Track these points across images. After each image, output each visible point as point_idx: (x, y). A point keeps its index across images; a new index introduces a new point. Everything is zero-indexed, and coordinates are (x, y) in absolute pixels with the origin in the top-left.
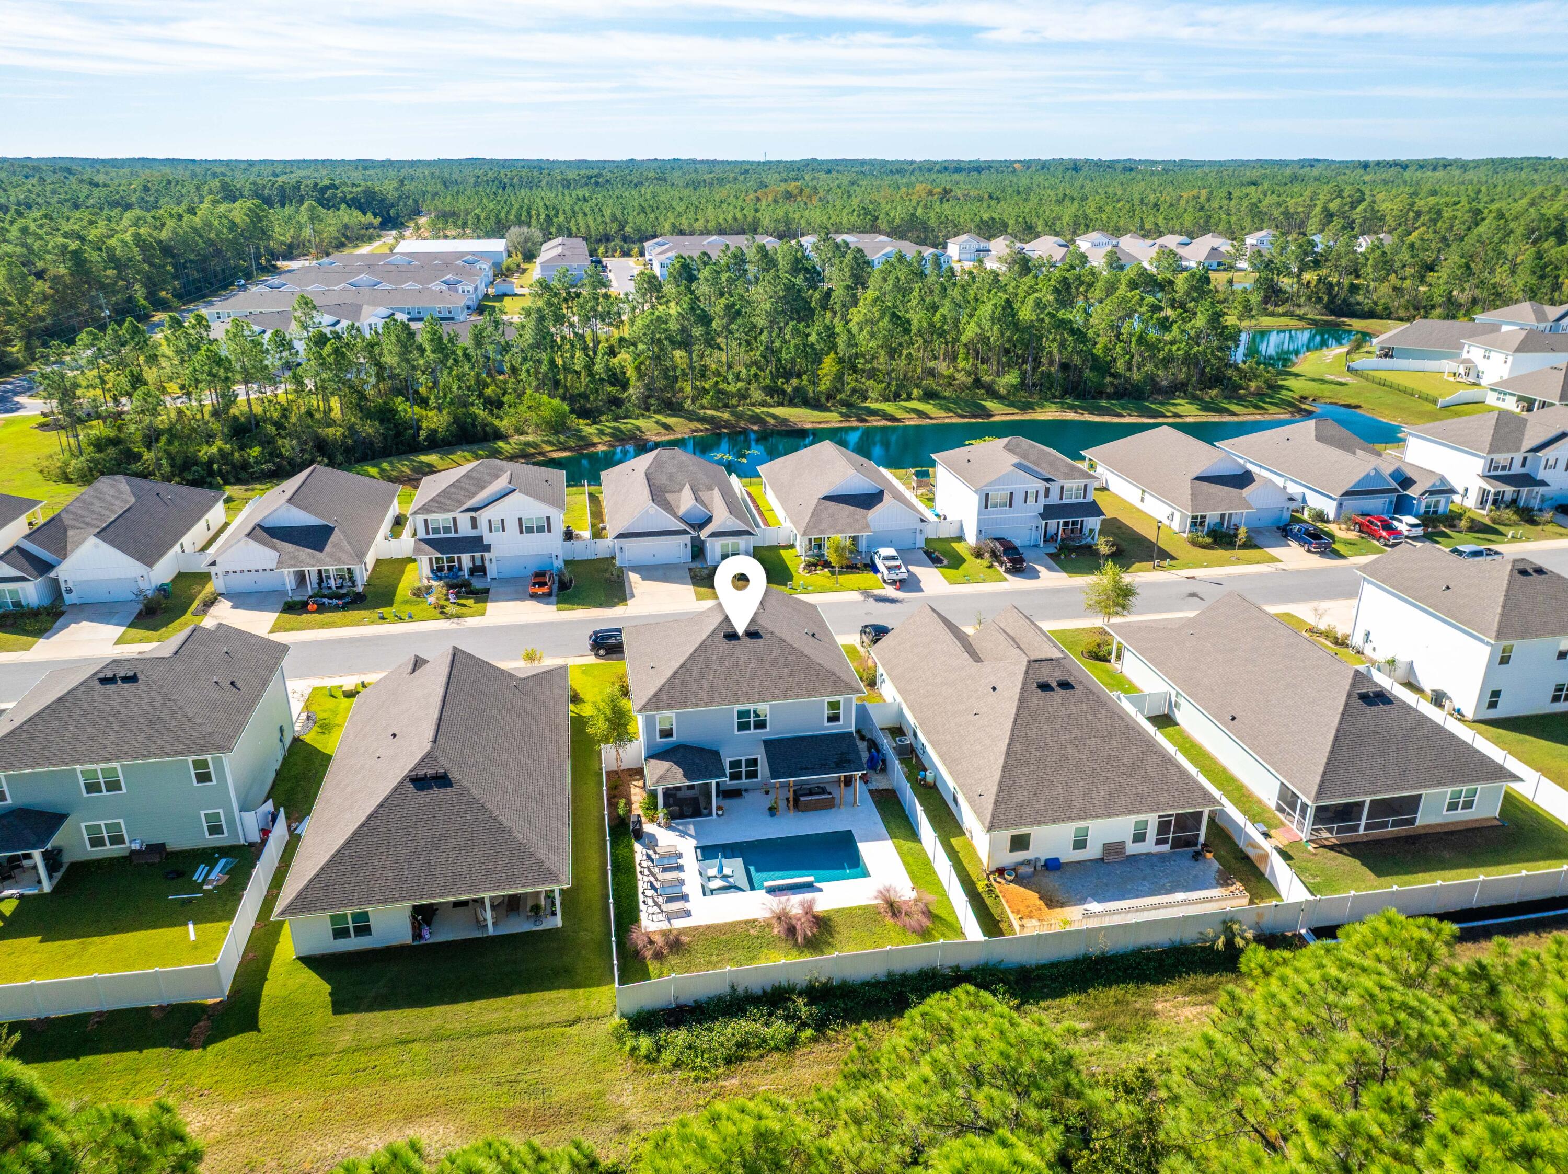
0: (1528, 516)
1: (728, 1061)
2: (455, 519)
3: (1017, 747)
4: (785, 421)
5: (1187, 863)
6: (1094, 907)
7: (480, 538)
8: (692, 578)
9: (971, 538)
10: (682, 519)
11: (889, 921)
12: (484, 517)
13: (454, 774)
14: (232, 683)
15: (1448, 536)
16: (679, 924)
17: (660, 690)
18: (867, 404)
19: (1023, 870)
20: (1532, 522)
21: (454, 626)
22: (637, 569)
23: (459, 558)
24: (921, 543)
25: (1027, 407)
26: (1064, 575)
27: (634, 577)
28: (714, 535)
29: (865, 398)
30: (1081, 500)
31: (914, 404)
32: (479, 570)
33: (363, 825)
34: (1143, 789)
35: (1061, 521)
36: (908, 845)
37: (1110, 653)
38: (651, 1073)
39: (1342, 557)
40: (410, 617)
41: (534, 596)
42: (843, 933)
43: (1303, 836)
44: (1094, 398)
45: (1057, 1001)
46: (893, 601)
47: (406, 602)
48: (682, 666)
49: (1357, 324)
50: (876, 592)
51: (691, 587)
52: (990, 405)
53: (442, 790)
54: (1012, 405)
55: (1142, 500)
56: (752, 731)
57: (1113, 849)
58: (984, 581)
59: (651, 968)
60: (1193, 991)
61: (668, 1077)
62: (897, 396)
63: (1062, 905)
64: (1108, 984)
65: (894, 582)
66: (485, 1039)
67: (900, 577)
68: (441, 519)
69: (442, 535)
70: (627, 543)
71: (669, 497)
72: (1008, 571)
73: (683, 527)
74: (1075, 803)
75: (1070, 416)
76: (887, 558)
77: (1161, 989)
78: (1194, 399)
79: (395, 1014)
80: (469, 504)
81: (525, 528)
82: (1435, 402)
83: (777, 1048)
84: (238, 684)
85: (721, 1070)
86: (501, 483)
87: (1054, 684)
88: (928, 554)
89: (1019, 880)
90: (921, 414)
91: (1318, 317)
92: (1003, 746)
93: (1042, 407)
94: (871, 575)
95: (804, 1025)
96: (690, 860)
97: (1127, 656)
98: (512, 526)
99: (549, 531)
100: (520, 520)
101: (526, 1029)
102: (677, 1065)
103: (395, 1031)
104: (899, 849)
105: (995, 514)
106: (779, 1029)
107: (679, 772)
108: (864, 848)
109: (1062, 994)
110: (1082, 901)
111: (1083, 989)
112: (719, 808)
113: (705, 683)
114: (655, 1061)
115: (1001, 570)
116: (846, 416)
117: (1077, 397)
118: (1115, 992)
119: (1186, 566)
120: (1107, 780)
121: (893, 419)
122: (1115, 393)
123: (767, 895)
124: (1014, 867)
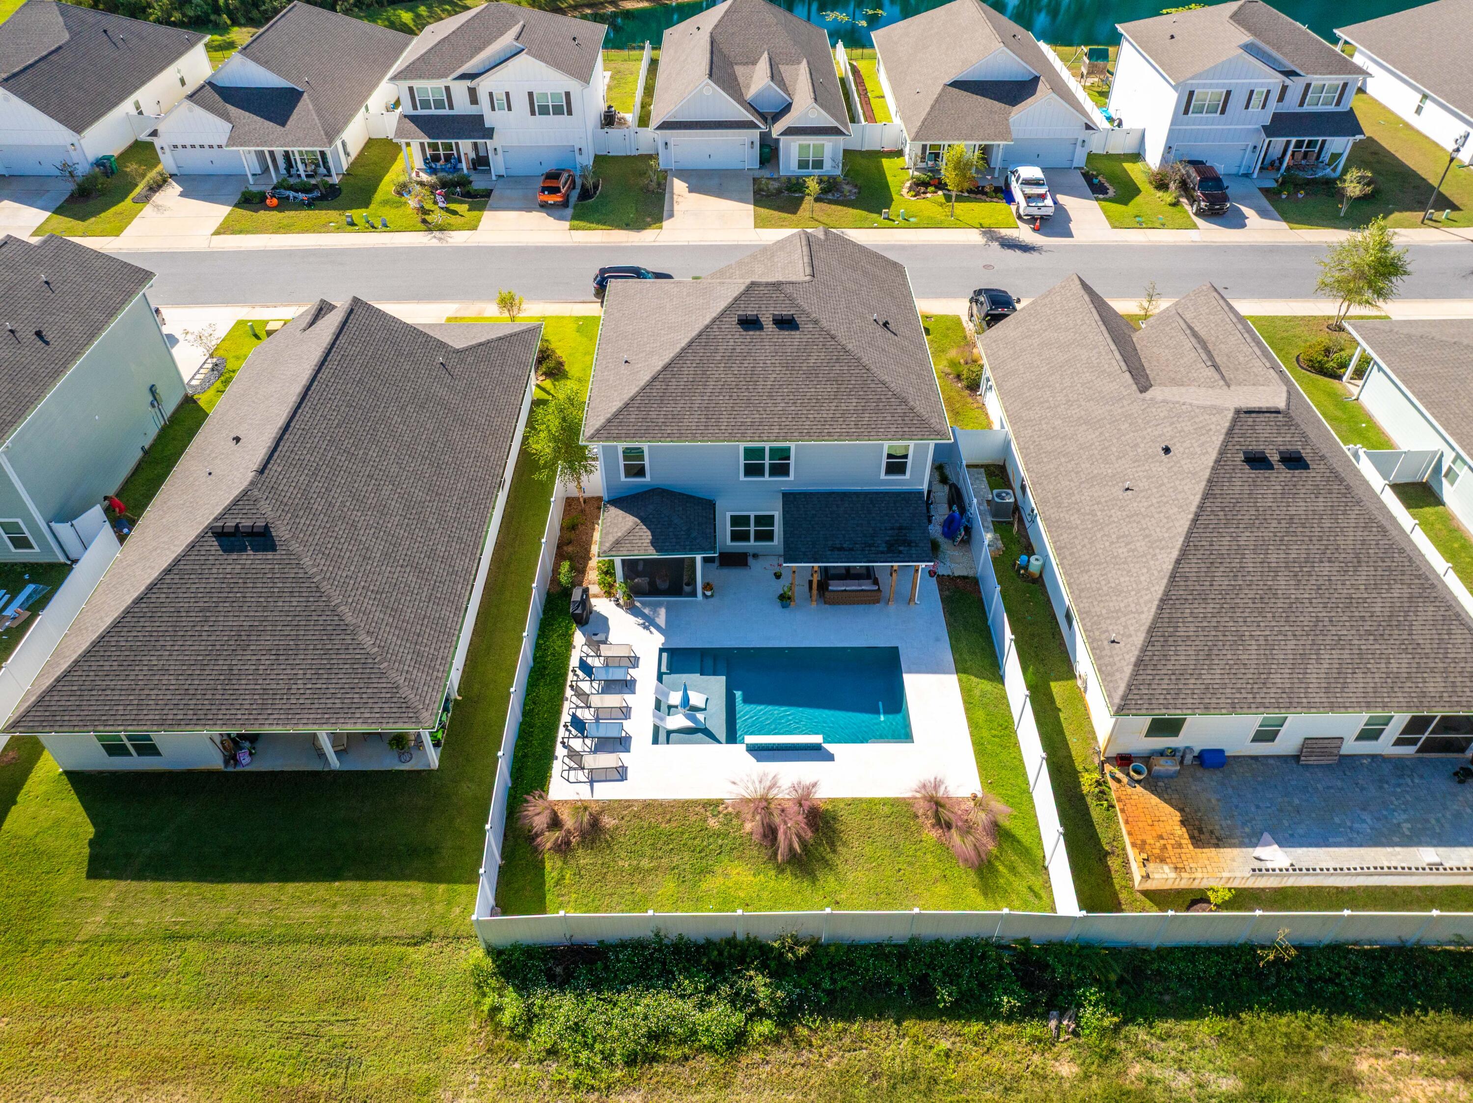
1: (631, 1061)
2: (447, 89)
3: (1191, 568)
6: (1274, 856)
7: (480, 118)
8: (755, 193)
9: (1154, 158)
10: (751, 106)
11: (931, 835)
12: (484, 86)
13: (281, 531)
14: (39, 334)
16: (606, 791)
17: (627, 405)
19: (1164, 766)
21: (435, 243)
22: (684, 174)
23: (457, 144)
24: (1080, 160)
26: (1284, 225)
27: (679, 186)
28: (791, 131)
30: (1332, 108)
32: (481, 162)
33: (139, 600)
35: (1294, 140)
36: (982, 686)
37: (1344, 365)
38: (513, 1057)
40: (385, 225)
41: (544, 207)
45: (1184, 1026)
46: (1026, 248)
47: (385, 203)
48: (666, 368)
50: (1004, 232)
51: (751, 207)
53: (260, 555)
55: (1419, 110)
56: (767, 477)
57: (1319, 745)
58: (1163, 226)
59: (548, 865)
60: (1429, 1044)
61: (534, 1071)
63: (1219, 842)
64: (1279, 1007)
65: (1032, 219)
66: (290, 949)
67: (1044, 212)
68: (430, 87)
69: (433, 112)
70: (674, 136)
71: (739, 70)
72: (1200, 213)
73: (749, 117)
74: (1276, 678)
76: (1028, 182)
77: (1370, 1029)
79: (172, 888)
80: (466, 68)
81: (537, 108)
83: (711, 1048)
84: (49, 336)
85: (618, 1074)
86: (507, 40)
87: (1275, 458)
88: (1087, 177)
89: (1153, 783)
92: (1167, 560)
94: (1002, 205)
95: (761, 1014)
97: (1375, 377)
98: (521, 103)
99: (570, 113)
100: (531, 95)
101: (350, 941)
102: (552, 1052)
103: (169, 917)
105: (1197, 123)
106: (719, 1016)
107: (646, 535)
109: (1195, 1013)
110: (1253, 840)
111: (1232, 1010)
112: (707, 586)
113: (698, 400)
114: (523, 1037)
115: (1190, 210)
120: (1339, 642)
123: (750, 759)
124: (1147, 758)
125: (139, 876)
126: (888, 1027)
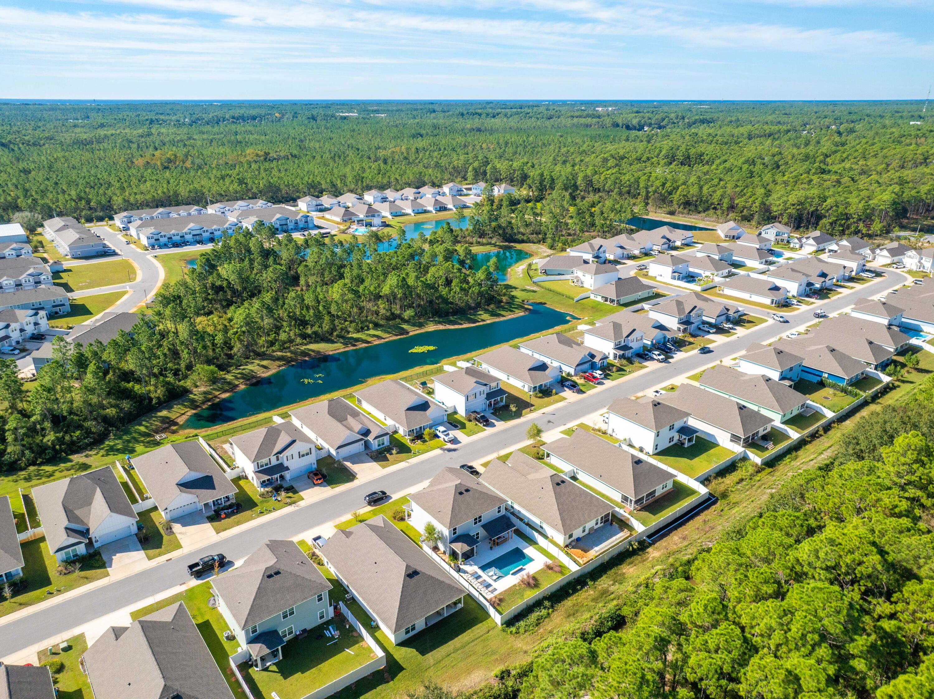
0: (630, 361)
1: (537, 625)
2: (269, 459)
4: (318, 352)
5: (610, 527)
6: (596, 549)
7: (282, 465)
8: (371, 457)
9: (462, 413)
10: (358, 433)
11: (550, 572)
12: (283, 455)
13: (419, 569)
15: (611, 375)
16: (495, 593)
18: (350, 335)
19: (574, 543)
20: (631, 363)
21: (295, 509)
22: (347, 460)
24: (447, 419)
25: (421, 325)
26: (503, 422)
27: (348, 464)
28: (376, 438)
29: (348, 332)
30: (497, 389)
31: (372, 332)
33: (402, 596)
34: (595, 509)
35: (494, 400)
36: (536, 546)
37: (543, 456)
38: (520, 636)
39: (584, 392)
40: (273, 509)
42: (541, 580)
43: (632, 509)
44: (446, 316)
45: (601, 579)
46: (454, 450)
48: (453, 509)
49: (519, 246)
50: (445, 447)
51: (375, 463)
52: (405, 326)
53: (418, 576)
54: (414, 325)
55: (508, 379)
56: (479, 523)
57: (591, 529)
58: (478, 432)
60: (630, 564)
61: (525, 635)
62: (362, 328)
63: (588, 551)
64: (611, 569)
65: (450, 441)
66: (469, 645)
67: (450, 438)
68: (265, 461)
69: (265, 467)
70: (341, 450)
71: (347, 423)
72: (484, 425)
73: (359, 437)
75: (441, 327)
76: (443, 432)
77: (622, 566)
78: (487, 311)
79: (439, 649)
80: (276, 450)
81: (301, 456)
82: (573, 299)
83: (546, 617)
85: (536, 628)
87: (560, 482)
88: (451, 424)
89: (574, 547)
90: (379, 337)
91: (501, 244)
93: (427, 324)
94: (437, 439)
95: (549, 609)
96: (480, 572)
97: (551, 457)
98: (296, 456)
99: (311, 454)
100: (299, 452)
101: (477, 639)
102: (525, 632)
103: (443, 654)
104: (535, 548)
105: (471, 402)
106: (544, 612)
107: (463, 545)
108: (525, 551)
109: (601, 576)
110: (592, 548)
111: (605, 573)
113: (463, 512)
114: (519, 633)
115: (481, 425)
116: (346, 344)
117: (440, 317)
118: (613, 570)
119: (540, 409)
121: (368, 342)
122: (453, 311)
123: (513, 576)
124: (570, 544)
125: (431, 651)
126: (566, 601)
